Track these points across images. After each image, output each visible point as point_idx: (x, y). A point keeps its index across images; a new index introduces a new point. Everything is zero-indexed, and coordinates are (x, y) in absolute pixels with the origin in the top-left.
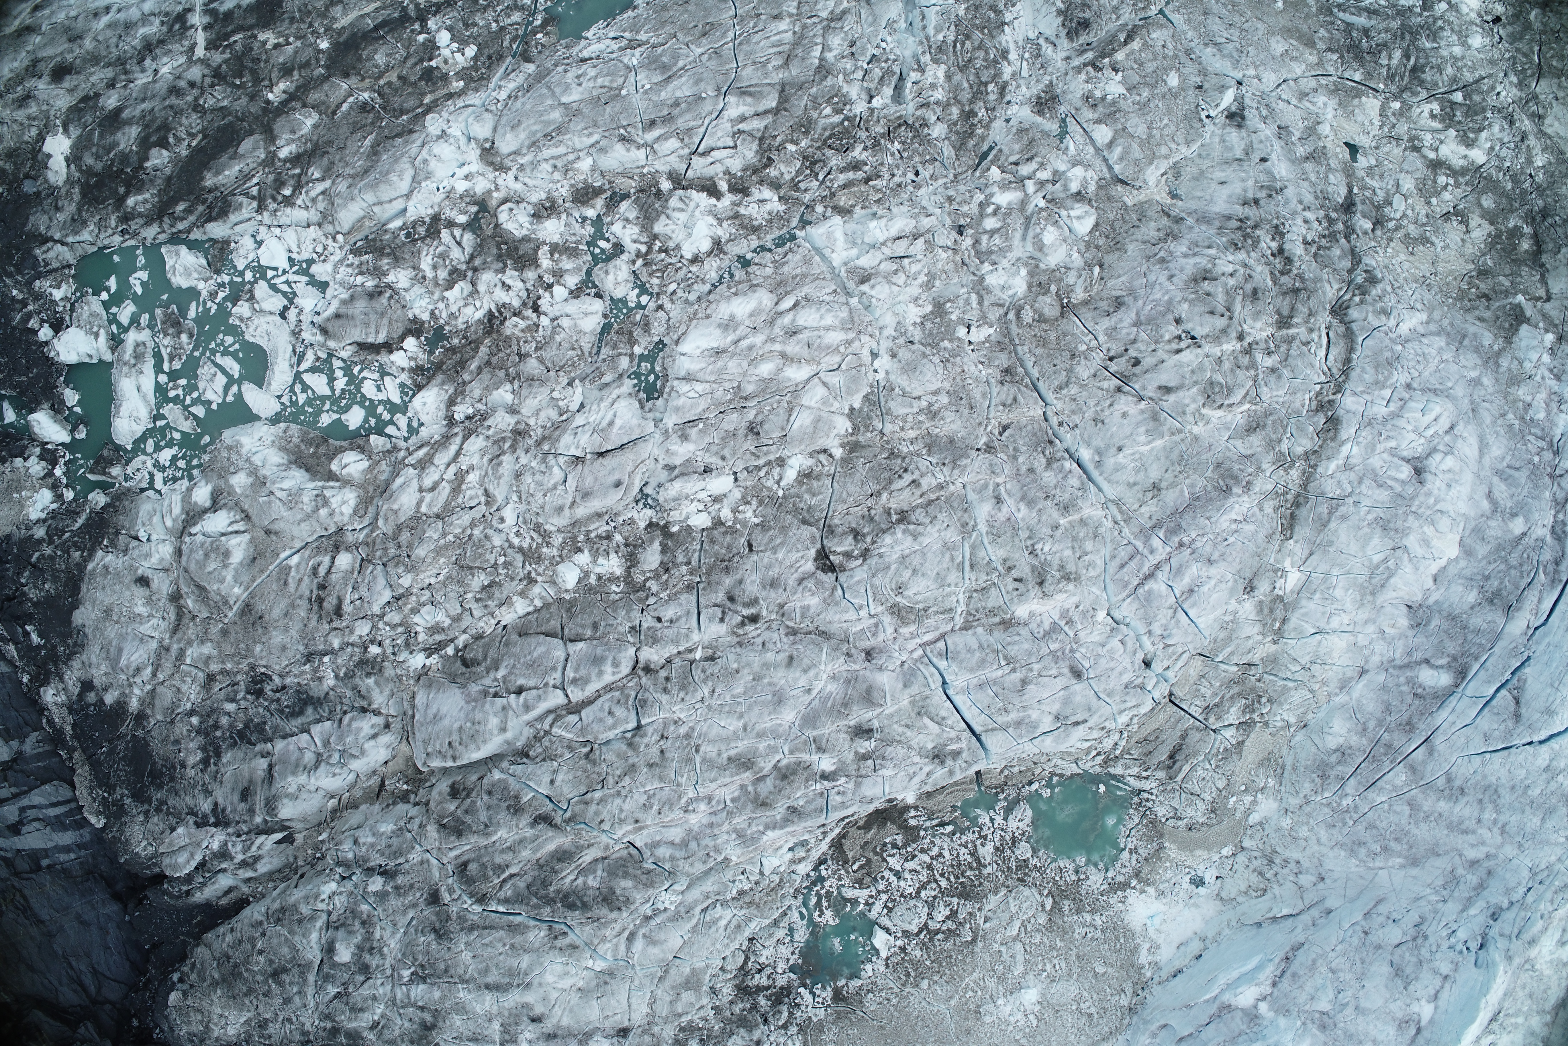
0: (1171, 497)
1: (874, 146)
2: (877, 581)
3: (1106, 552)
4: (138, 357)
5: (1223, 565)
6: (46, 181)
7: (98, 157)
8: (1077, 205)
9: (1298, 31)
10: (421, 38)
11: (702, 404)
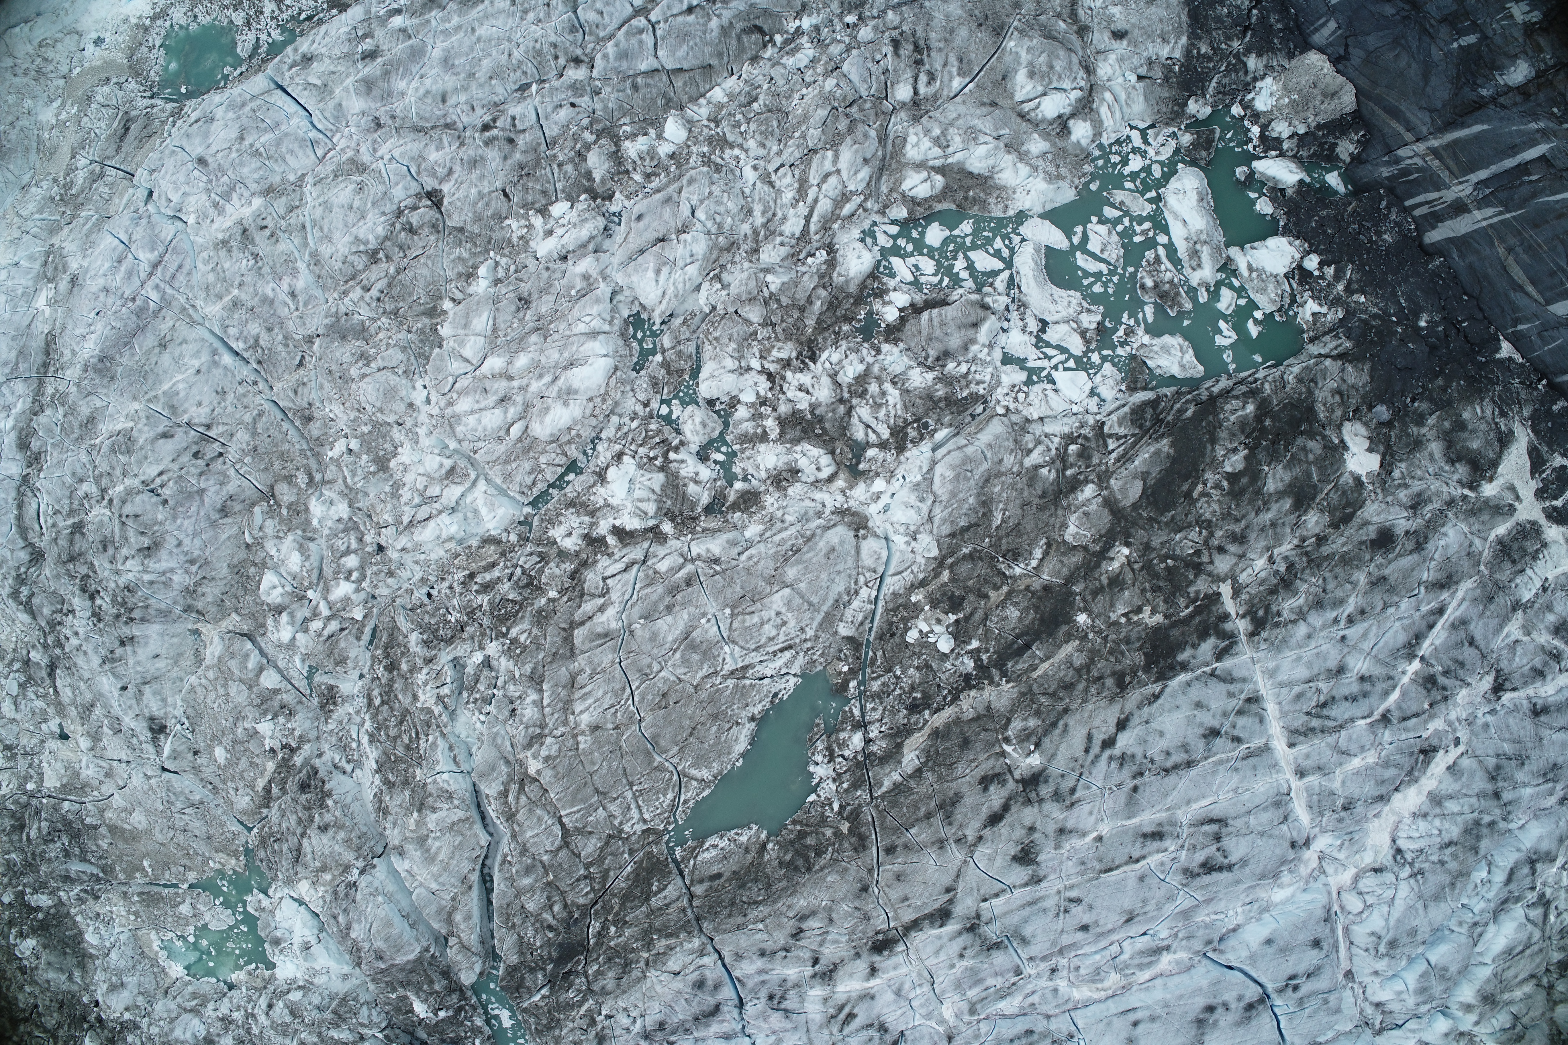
0: (150, 340)
1: (472, 612)
2: (381, 189)
3: (197, 277)
4: (1194, 254)
5: (94, 289)
6: (1366, 424)
7: (1304, 448)
8: (279, 600)
9: (126, 841)
10: (975, 644)
11: (575, 313)
